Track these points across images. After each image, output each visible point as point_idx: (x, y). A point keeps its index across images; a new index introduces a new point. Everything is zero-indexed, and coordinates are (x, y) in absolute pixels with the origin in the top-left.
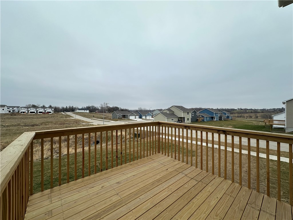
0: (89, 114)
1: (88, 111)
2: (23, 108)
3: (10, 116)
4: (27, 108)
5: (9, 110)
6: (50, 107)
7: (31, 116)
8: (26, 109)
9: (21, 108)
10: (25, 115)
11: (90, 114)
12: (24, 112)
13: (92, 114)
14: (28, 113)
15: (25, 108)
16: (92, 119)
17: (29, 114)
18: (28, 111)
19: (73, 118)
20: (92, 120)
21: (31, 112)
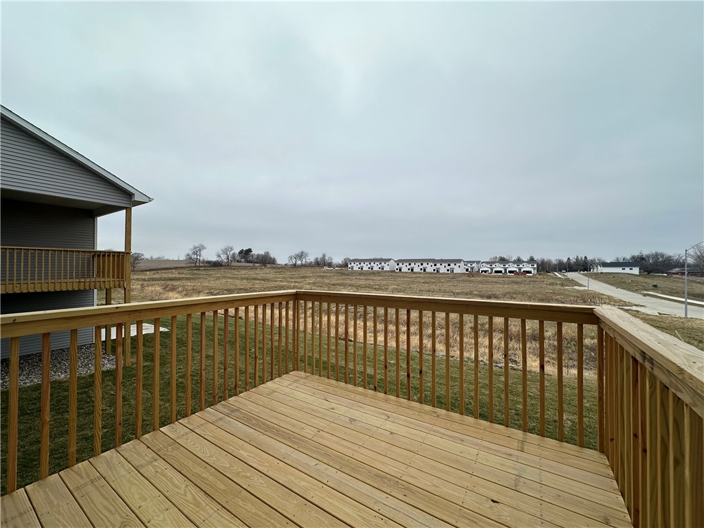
0: (637, 278)
1: (636, 271)
2: (484, 264)
3: (466, 278)
4: (491, 263)
5: (467, 267)
6: (532, 260)
7: (495, 280)
8: (489, 266)
9: (482, 263)
10: (486, 276)
11: (641, 279)
12: (485, 272)
13: (648, 280)
14: (491, 273)
15: (487, 263)
16: (645, 295)
17: (493, 274)
18: (492, 269)
19: (582, 288)
20: (647, 297)
21: (496, 272)
